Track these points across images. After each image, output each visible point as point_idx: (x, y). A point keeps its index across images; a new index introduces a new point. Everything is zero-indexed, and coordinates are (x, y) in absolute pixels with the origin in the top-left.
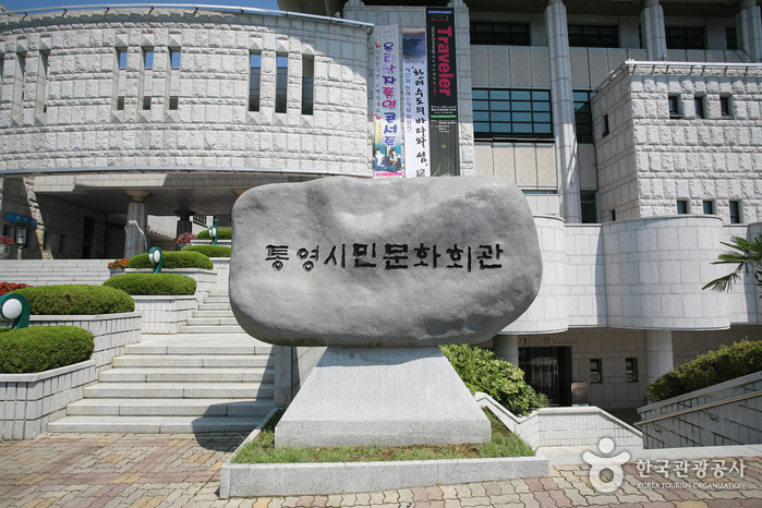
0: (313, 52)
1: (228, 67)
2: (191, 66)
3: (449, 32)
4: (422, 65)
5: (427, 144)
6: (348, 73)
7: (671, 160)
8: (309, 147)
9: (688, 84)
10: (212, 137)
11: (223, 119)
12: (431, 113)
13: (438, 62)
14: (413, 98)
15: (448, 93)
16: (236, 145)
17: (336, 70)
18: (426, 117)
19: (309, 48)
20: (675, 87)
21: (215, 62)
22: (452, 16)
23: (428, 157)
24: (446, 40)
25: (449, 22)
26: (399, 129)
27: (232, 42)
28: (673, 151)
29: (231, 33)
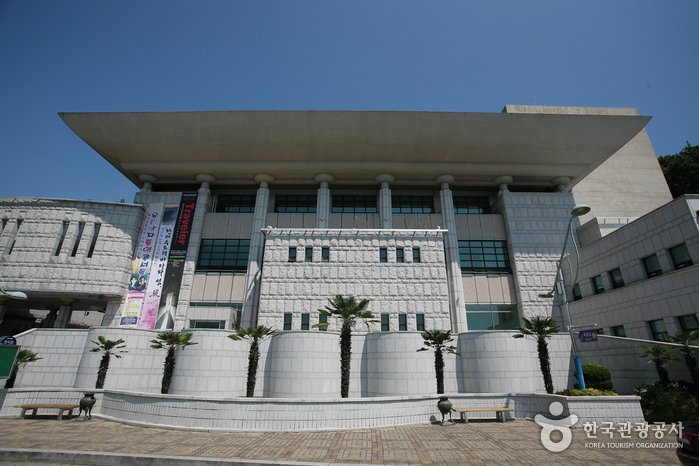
0: (101, 221)
1: (48, 230)
2: (26, 230)
3: (192, 207)
4: (172, 227)
5: (164, 274)
6: (120, 233)
7: (283, 288)
8: (84, 277)
9: (302, 241)
10: (25, 271)
11: (35, 260)
12: (170, 255)
13: (182, 224)
14: (162, 245)
15: (183, 242)
16: (38, 275)
17: (113, 231)
18: (167, 257)
19: (99, 220)
20: (293, 243)
21: (41, 228)
22: (196, 197)
23: (162, 282)
24: (189, 211)
25: (194, 201)
26: (149, 265)
27: (54, 217)
28: (285, 282)
29: (55, 212)
